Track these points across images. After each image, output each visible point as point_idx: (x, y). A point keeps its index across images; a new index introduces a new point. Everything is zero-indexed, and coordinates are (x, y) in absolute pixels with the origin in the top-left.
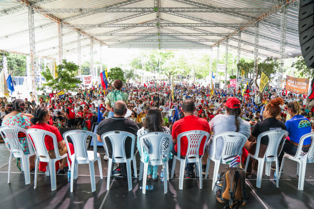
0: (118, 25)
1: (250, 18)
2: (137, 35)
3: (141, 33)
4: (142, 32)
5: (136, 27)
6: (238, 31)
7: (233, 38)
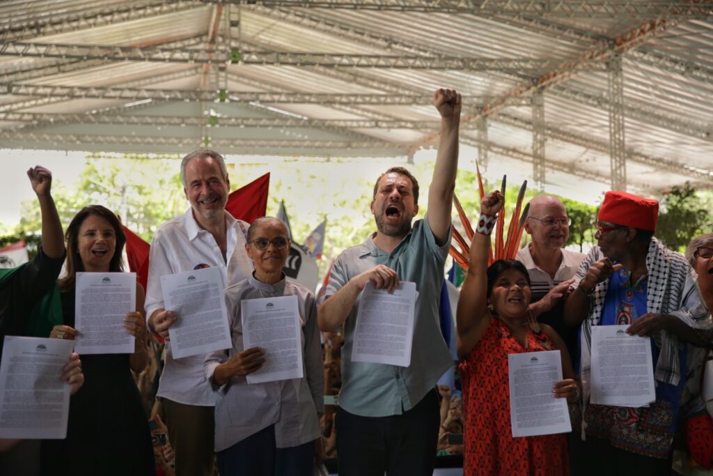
0: (42, 50)
1: (589, 39)
2: (112, 94)
3: (131, 89)
4: (135, 84)
5: (123, 59)
6: (529, 88)
7: (505, 115)
